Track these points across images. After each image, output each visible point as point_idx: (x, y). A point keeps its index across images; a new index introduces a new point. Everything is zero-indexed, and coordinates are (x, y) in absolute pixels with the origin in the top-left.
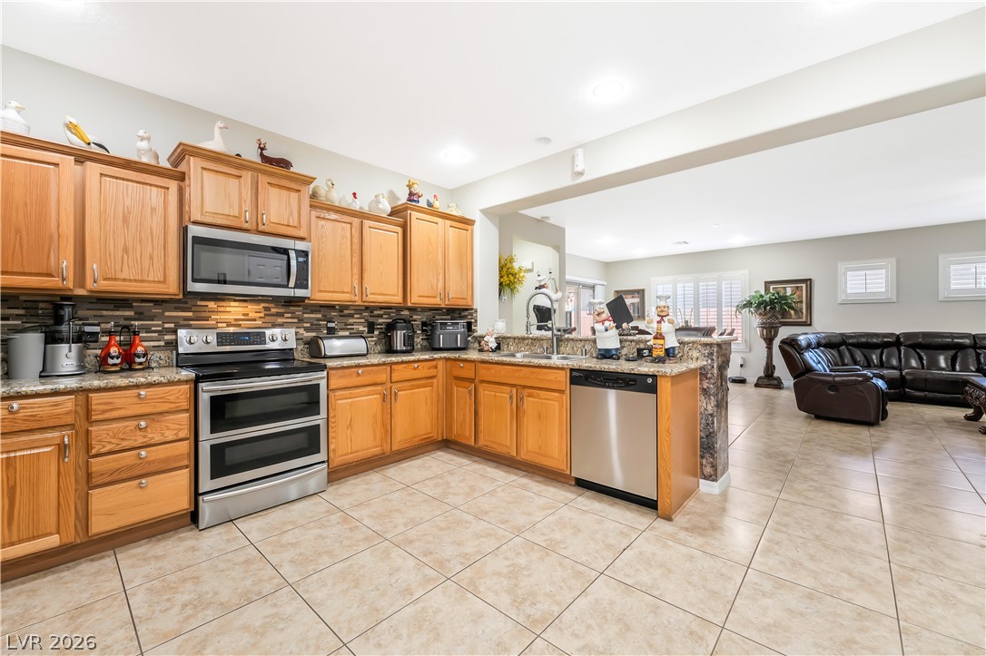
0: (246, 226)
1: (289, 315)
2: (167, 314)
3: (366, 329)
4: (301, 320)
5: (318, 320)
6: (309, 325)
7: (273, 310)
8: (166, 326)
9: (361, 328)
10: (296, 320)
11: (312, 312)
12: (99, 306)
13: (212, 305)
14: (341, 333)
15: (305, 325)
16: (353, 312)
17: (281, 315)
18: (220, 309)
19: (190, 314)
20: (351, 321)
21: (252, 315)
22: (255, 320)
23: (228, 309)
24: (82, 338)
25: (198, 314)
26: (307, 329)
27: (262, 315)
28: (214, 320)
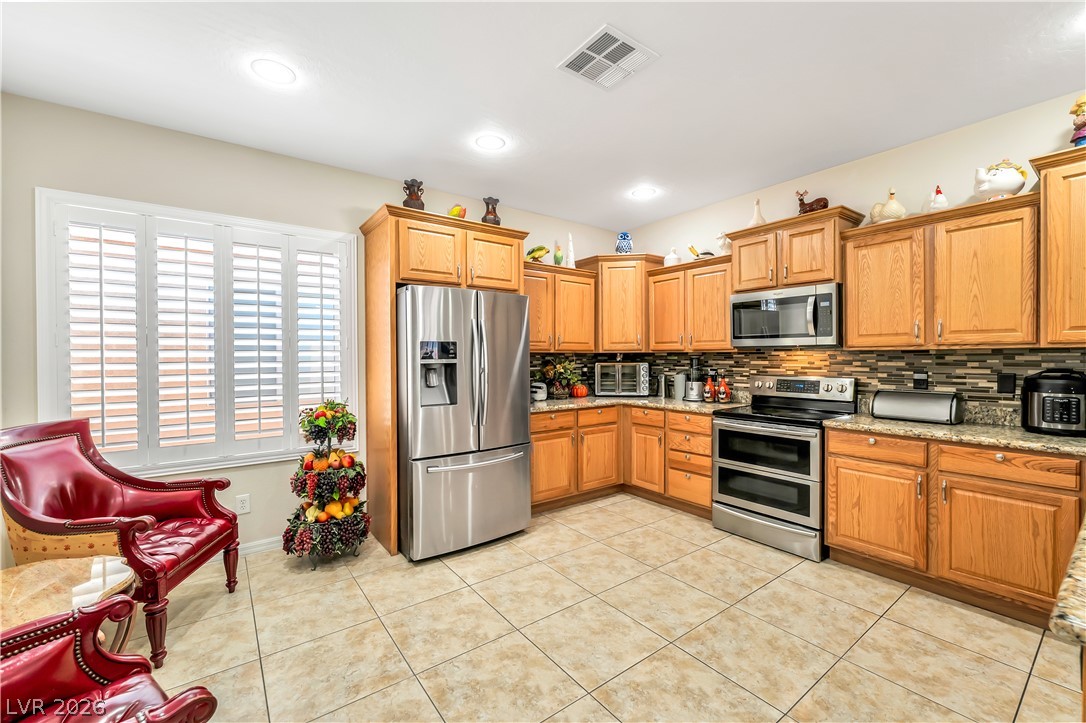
0: (771, 284)
1: (859, 363)
2: (752, 362)
3: (995, 386)
4: (874, 369)
5: (899, 369)
6: (885, 375)
7: (840, 358)
8: (752, 372)
9: (983, 384)
10: (867, 369)
11: (891, 359)
12: (718, 357)
13: (782, 354)
14: (939, 389)
15: (880, 375)
16: (965, 358)
17: (849, 363)
18: (788, 358)
19: (767, 363)
20: (959, 371)
21: (818, 364)
22: (820, 368)
23: (795, 358)
24: (702, 379)
25: (775, 363)
26: (881, 380)
27: (827, 363)
28: (784, 368)
